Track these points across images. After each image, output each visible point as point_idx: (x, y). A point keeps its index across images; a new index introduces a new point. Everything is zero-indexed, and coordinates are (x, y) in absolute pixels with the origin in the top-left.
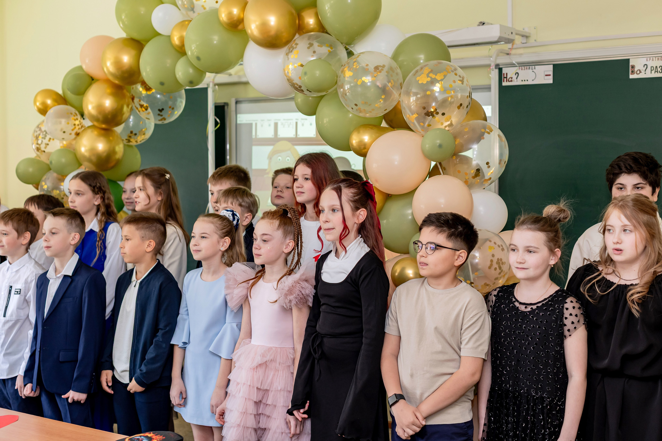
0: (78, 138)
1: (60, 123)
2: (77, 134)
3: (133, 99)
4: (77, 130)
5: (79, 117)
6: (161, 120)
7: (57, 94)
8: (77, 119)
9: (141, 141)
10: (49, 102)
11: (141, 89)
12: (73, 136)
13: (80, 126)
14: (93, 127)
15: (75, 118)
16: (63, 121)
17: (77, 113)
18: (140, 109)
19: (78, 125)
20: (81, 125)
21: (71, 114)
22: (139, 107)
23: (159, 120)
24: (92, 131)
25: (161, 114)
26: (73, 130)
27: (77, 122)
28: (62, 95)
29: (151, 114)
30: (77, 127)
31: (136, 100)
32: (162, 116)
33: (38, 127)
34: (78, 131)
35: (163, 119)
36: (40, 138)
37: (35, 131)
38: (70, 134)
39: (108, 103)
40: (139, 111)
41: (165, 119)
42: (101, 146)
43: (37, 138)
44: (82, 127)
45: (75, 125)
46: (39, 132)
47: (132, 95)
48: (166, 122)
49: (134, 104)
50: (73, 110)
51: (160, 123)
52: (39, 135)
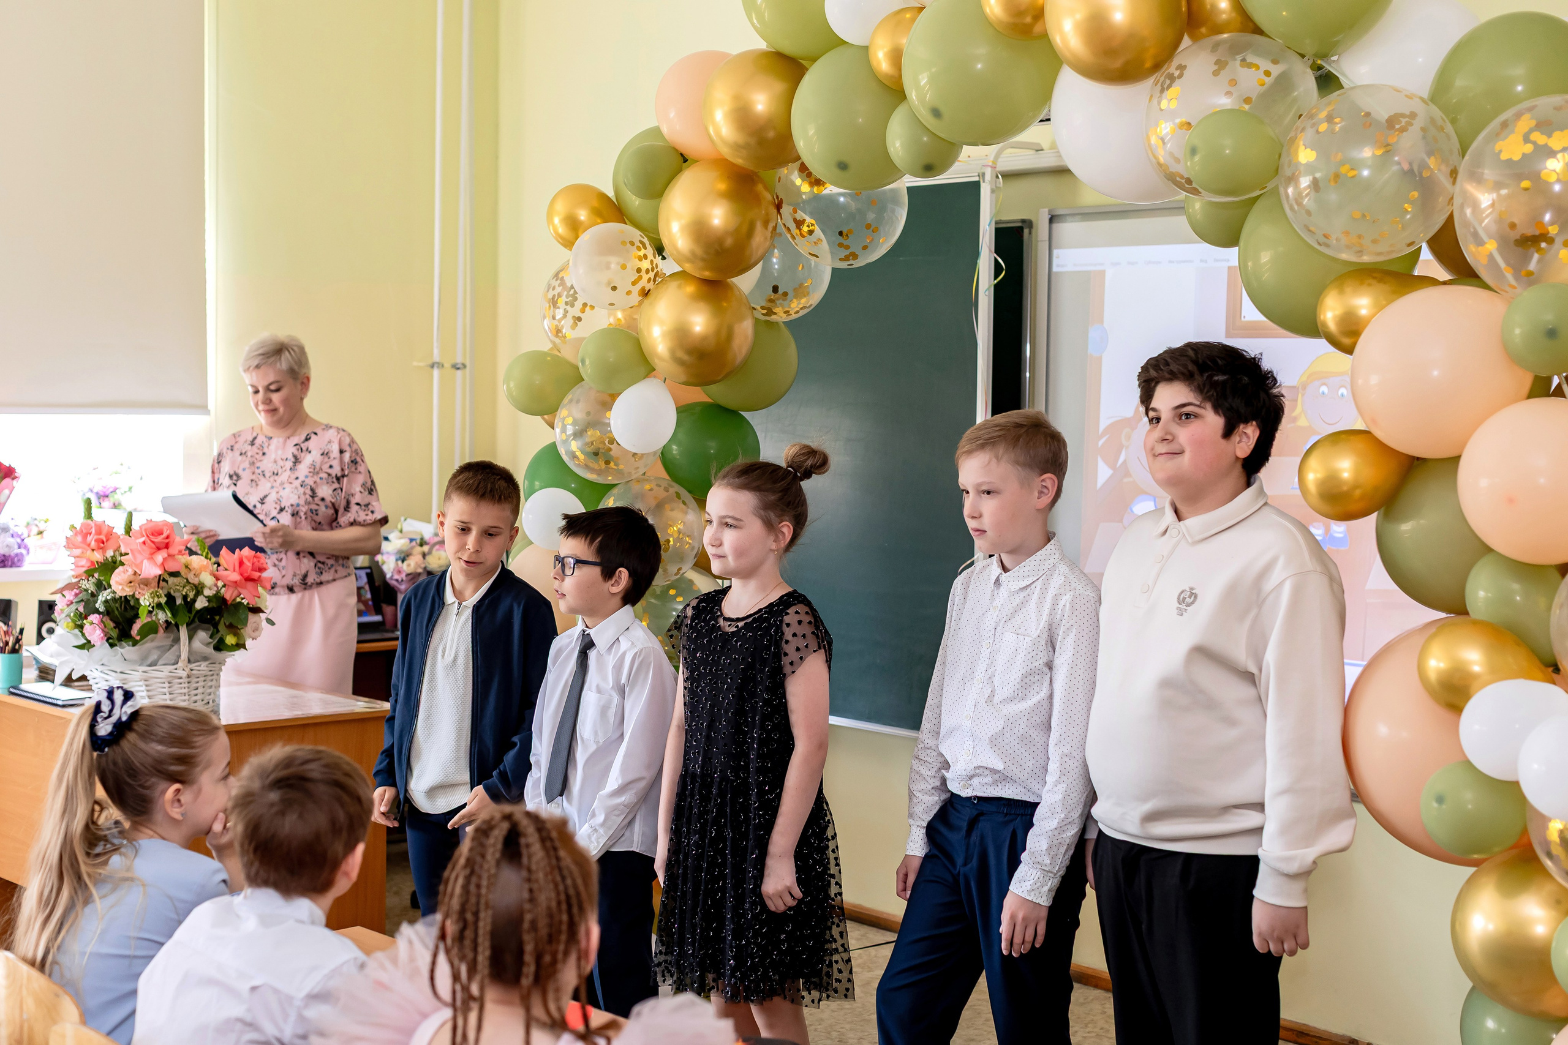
0: (647, 302)
1: (608, 267)
2: (645, 293)
3: (779, 207)
4: (643, 283)
5: (650, 251)
6: (846, 258)
7: (603, 197)
8: (645, 257)
9: (797, 312)
10: (583, 215)
11: (798, 182)
12: (635, 298)
13: (652, 275)
14: (682, 275)
15: (641, 253)
16: (614, 261)
17: (646, 240)
18: (795, 231)
19: (647, 271)
20: (655, 271)
21: (632, 244)
22: (792, 226)
23: (841, 259)
24: (679, 287)
25: (846, 243)
26: (634, 283)
27: (645, 265)
28: (614, 200)
29: (825, 245)
30: (645, 277)
31: (786, 210)
32: (847, 247)
33: (556, 276)
34: (650, 286)
35: (851, 258)
36: (561, 302)
37: (550, 287)
38: (629, 293)
39: (719, 216)
40: (793, 238)
41: (855, 256)
42: (700, 323)
43: (554, 302)
44: (656, 275)
45: (639, 270)
46: (559, 290)
47: (777, 197)
48: (859, 263)
49: (781, 218)
50: (636, 234)
51: (844, 265)
52: (560, 296)
